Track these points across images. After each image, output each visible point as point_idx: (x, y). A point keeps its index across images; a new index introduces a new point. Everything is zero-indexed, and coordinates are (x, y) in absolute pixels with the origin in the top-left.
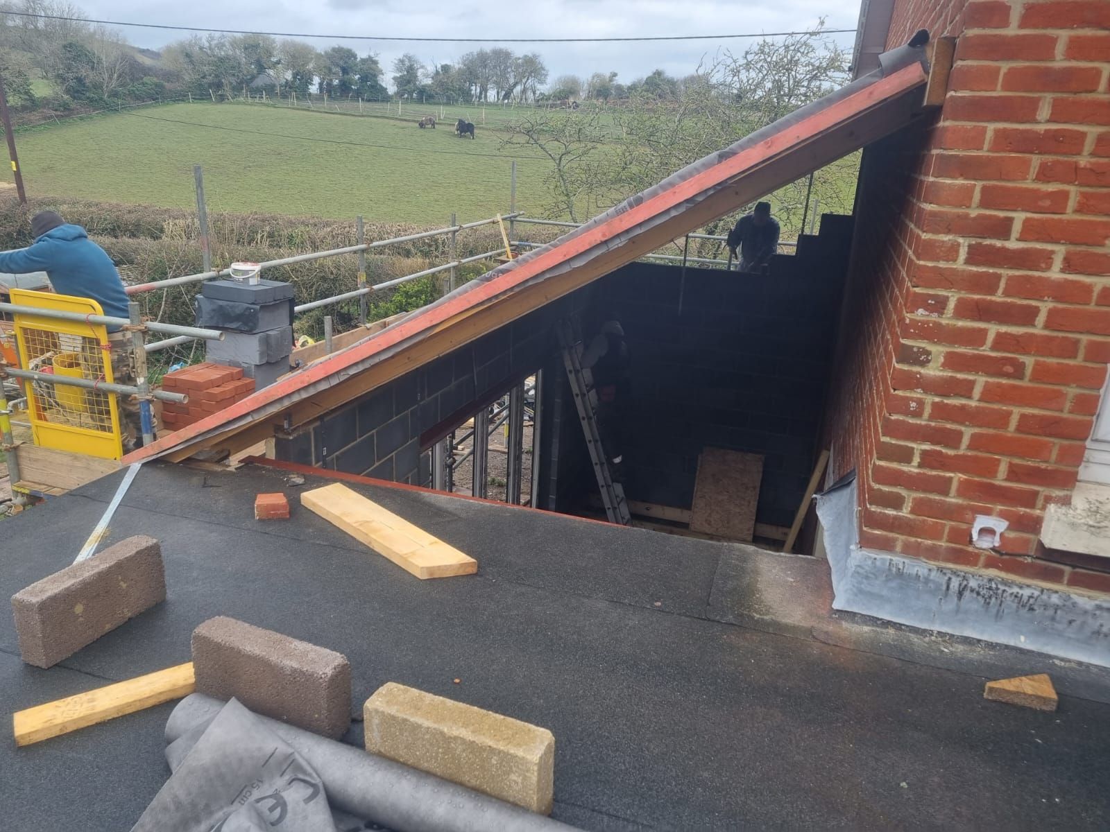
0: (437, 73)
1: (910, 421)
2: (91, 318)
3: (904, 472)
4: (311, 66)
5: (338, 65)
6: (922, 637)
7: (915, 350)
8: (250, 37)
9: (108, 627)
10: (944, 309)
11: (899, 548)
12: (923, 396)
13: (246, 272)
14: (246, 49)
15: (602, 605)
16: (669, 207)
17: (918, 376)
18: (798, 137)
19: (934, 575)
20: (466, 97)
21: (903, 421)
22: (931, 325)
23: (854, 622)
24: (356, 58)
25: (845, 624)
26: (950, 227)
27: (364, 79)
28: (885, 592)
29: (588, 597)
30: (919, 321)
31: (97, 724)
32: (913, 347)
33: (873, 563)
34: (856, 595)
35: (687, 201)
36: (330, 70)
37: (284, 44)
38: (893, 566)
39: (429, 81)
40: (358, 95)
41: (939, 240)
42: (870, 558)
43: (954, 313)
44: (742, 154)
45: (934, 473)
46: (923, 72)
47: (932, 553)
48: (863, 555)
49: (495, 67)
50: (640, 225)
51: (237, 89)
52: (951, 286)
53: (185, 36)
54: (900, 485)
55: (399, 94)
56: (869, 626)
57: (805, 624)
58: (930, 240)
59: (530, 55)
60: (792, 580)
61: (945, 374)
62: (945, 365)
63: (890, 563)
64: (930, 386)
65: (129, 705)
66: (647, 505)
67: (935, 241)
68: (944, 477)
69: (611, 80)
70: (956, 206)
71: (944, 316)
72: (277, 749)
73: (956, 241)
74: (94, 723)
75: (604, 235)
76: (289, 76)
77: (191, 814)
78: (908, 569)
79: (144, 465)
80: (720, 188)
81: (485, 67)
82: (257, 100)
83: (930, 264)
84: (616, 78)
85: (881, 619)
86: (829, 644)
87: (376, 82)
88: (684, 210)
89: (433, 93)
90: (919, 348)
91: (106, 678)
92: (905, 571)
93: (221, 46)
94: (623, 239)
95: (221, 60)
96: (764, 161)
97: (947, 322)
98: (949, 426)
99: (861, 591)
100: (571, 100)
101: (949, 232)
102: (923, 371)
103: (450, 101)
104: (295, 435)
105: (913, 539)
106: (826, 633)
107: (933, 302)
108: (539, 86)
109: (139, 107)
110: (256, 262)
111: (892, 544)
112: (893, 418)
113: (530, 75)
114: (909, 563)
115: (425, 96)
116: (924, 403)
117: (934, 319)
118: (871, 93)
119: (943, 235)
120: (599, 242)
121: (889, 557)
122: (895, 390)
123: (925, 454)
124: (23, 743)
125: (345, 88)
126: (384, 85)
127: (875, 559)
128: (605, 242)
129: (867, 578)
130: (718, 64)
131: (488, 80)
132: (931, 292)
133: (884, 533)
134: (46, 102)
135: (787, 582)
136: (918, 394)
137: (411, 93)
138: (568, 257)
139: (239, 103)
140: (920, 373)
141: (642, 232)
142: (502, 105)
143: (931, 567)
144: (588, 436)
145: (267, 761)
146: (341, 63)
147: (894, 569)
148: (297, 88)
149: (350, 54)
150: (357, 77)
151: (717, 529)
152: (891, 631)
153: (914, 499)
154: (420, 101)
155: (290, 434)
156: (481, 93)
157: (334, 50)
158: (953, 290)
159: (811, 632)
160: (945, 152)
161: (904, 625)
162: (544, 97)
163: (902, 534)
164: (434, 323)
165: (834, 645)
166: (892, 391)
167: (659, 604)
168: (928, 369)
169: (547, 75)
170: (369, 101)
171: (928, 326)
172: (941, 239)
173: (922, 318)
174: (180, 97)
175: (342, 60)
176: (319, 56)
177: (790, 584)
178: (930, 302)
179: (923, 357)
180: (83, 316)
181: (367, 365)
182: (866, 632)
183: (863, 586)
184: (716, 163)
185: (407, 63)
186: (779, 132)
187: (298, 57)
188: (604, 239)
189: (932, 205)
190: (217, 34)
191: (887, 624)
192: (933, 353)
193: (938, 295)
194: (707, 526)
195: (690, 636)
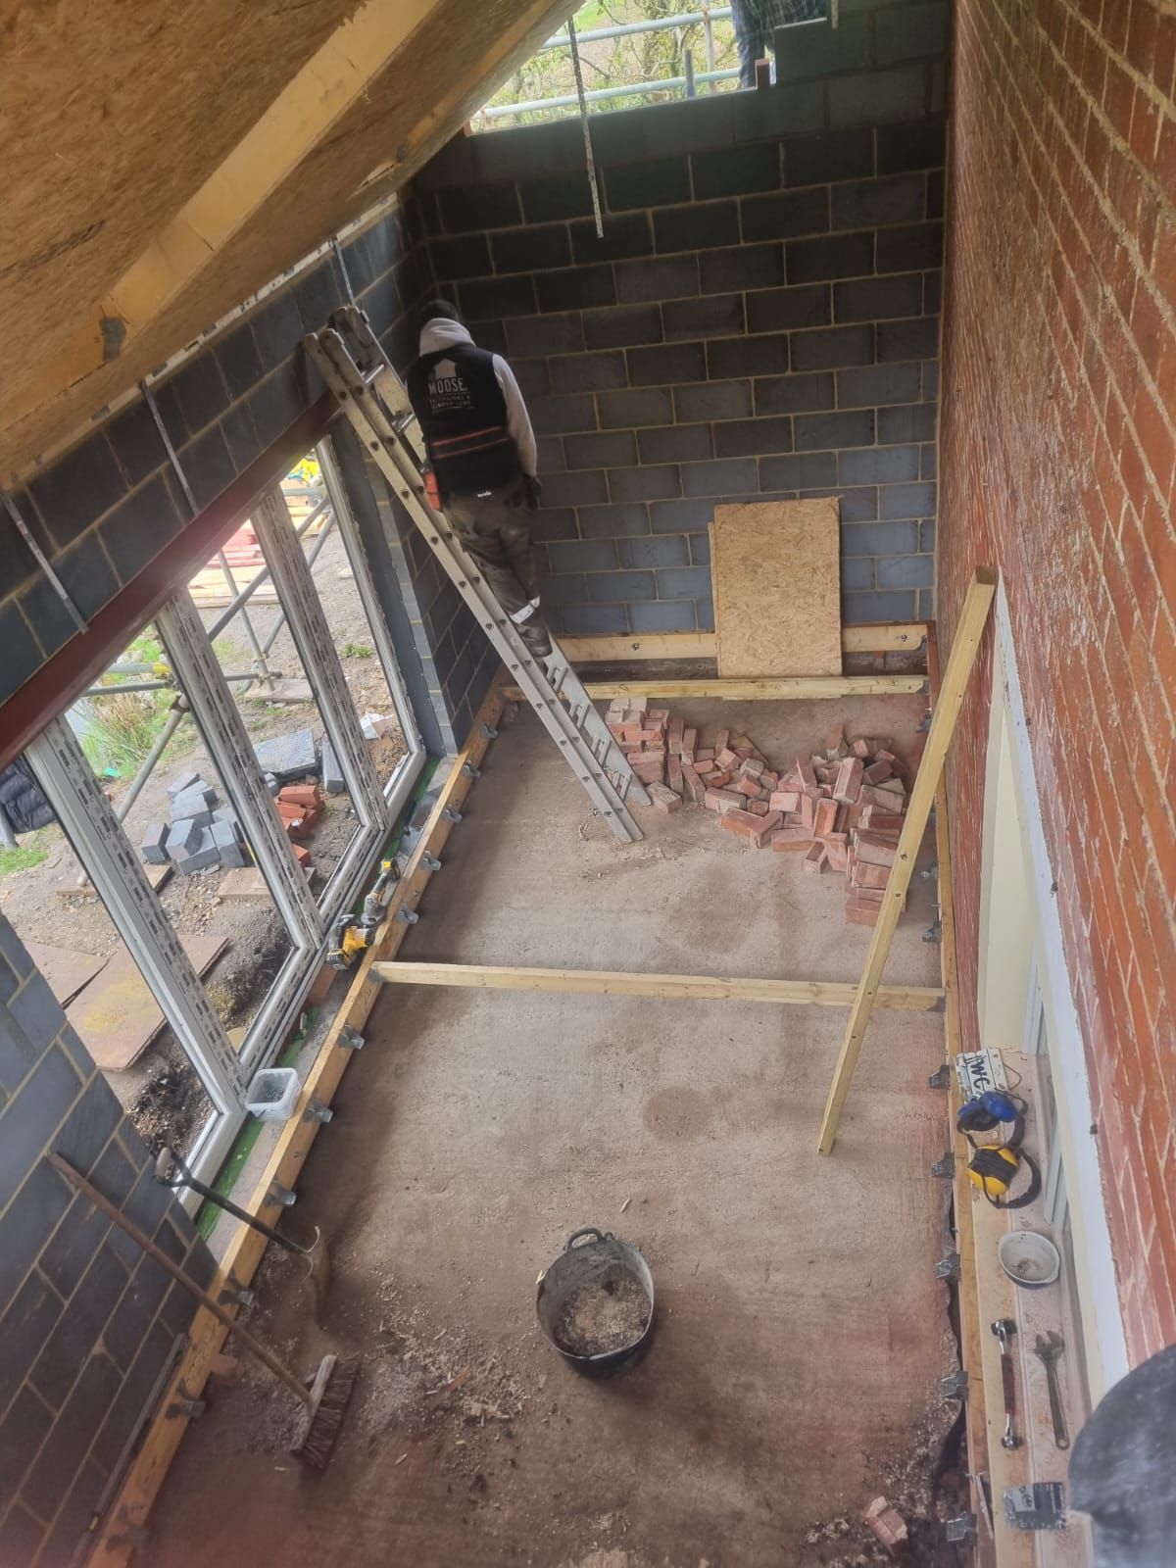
66: (631, 640)
144: (456, 575)
151: (771, 662)
194: (750, 659)
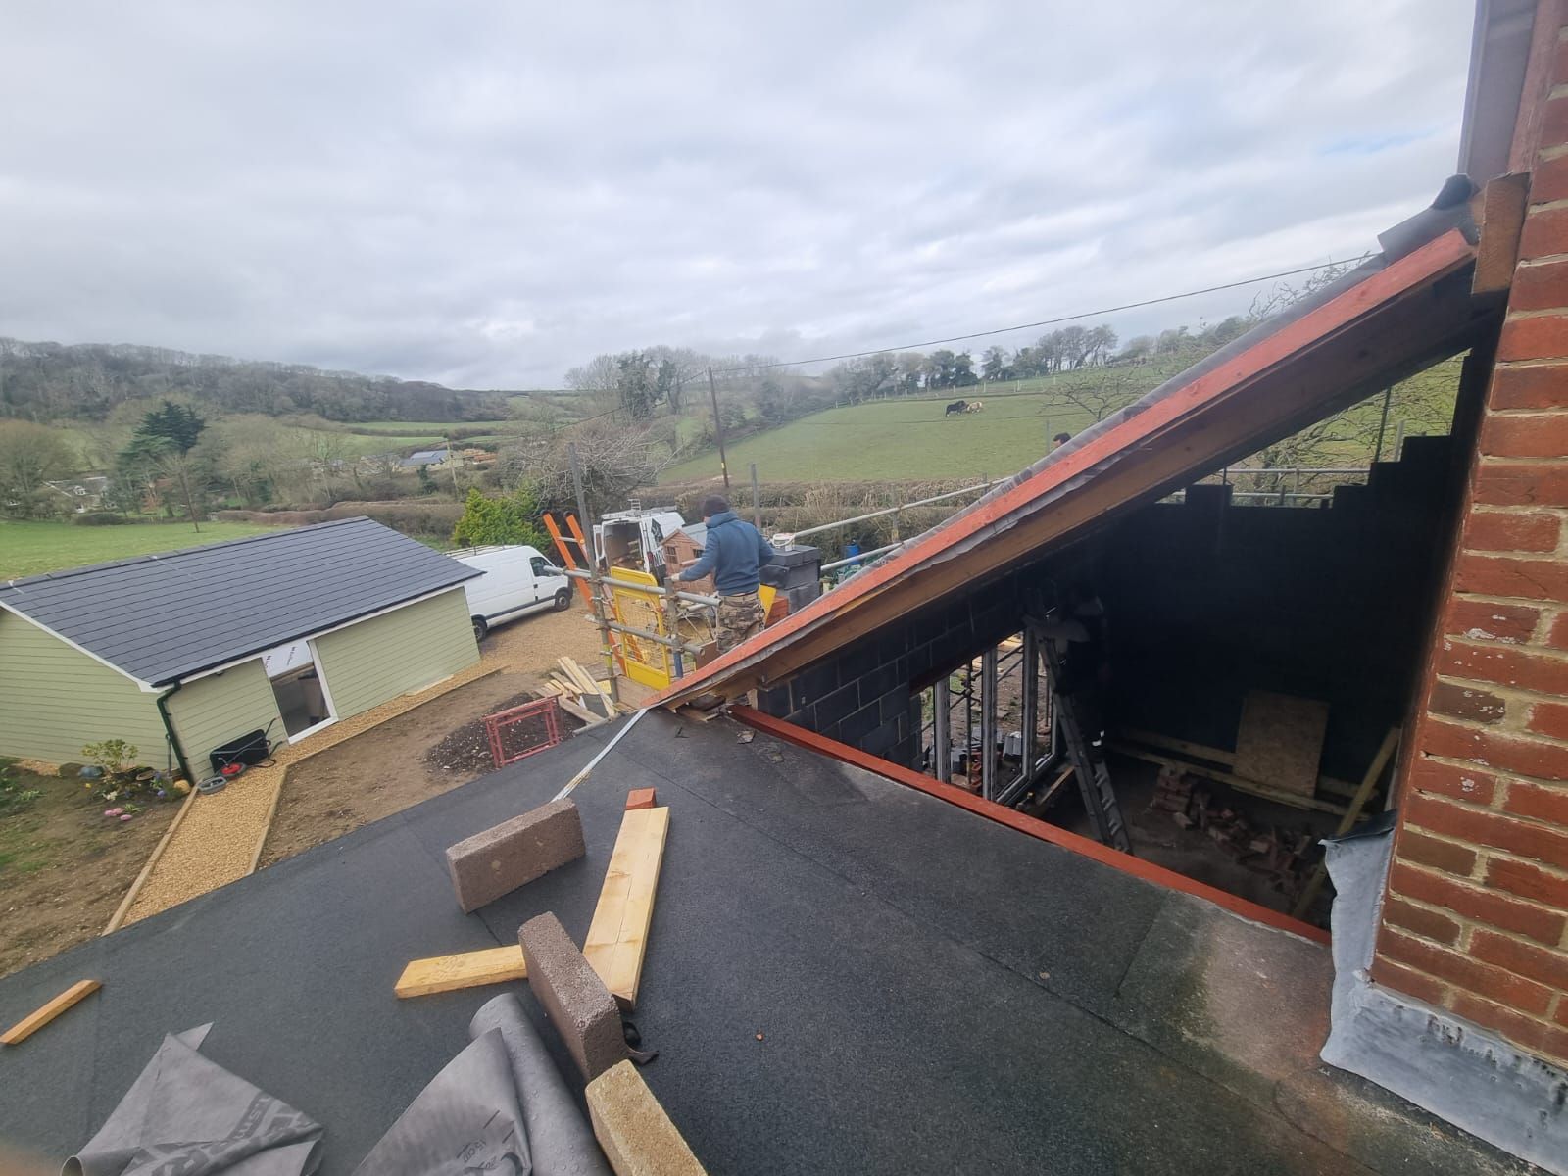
0: (1018, 355)
1: (1463, 808)
2: (649, 588)
3: (1454, 887)
4: (919, 369)
5: (939, 364)
6: (1501, 1166)
7: (1467, 694)
8: (876, 356)
9: (526, 879)
10: (1529, 631)
11: (1449, 1002)
12: (1491, 772)
13: (783, 541)
14: (875, 364)
15: (970, 958)
16: (1063, 480)
17: (1477, 738)
18: (1239, 375)
19: (1525, 1068)
20: (1043, 370)
21: (1448, 806)
22: (1500, 656)
23: (1360, 1093)
24: (952, 356)
25: (1341, 1093)
26: (1533, 492)
27: (958, 371)
28: (1420, 1064)
29: (959, 943)
30: (1474, 649)
31: (457, 989)
32: (1464, 690)
33: (1395, 1012)
34: (1365, 1052)
35: (1086, 472)
36: (933, 369)
37: (901, 355)
38: (1438, 1030)
39: (1011, 363)
40: (954, 382)
41: (1511, 515)
42: (1390, 1003)
43: (1551, 639)
44: (1156, 407)
45: (1521, 901)
46: (1465, 242)
47: (1523, 1032)
48: (1374, 995)
49: (1068, 342)
50: (1030, 503)
51: (868, 394)
52: (1544, 593)
53: (836, 363)
54: (1446, 905)
55: (986, 377)
56: (1390, 1109)
57: (1269, 1072)
58: (1489, 515)
59: (1101, 327)
60: (1265, 977)
61: (1538, 741)
62: (1535, 726)
63: (1430, 1023)
64: (1502, 757)
65: (482, 977)
67: (1501, 517)
68: (1544, 915)
69: (1181, 334)
70: (1547, 457)
71: (1529, 643)
72: (498, 1112)
73: (1550, 516)
74: (455, 988)
75: (988, 518)
76: (904, 377)
77: (419, 1157)
78: (1467, 1041)
79: (648, 711)
80: (1130, 452)
81: (1060, 344)
82: (880, 399)
83: (1493, 555)
84: (1187, 331)
85: (1415, 1105)
86: (1302, 1130)
87: (968, 371)
88: (1083, 483)
89: (1014, 371)
90: (1475, 693)
91: (495, 937)
92: (1462, 1043)
93: (858, 366)
94: (1011, 521)
95: (858, 375)
96: (1189, 413)
97: (1537, 653)
98: (1552, 830)
99: (1374, 1049)
100: (1140, 357)
101: (1532, 500)
102: (1485, 730)
103: (1029, 375)
104: (772, 688)
105: (1478, 997)
106: (1301, 1103)
107: (1504, 619)
108: (1109, 351)
109: (805, 416)
110: (792, 532)
111: (1434, 993)
112: (1424, 797)
113: (1101, 342)
114: (1470, 1033)
115: (1008, 375)
116: (1492, 784)
117: (1506, 647)
118: (1363, 293)
119: (1518, 506)
120: (983, 525)
121: (1428, 1012)
122: (1428, 754)
123: (1495, 866)
124: (402, 995)
125: (944, 379)
126: (974, 372)
127: (1401, 1007)
128: (992, 525)
129: (1384, 1031)
130: (1274, 300)
131: (1062, 353)
132: (1497, 601)
133: (1418, 972)
134: (751, 422)
135: (1256, 978)
136: (1478, 766)
137: (996, 375)
138: (952, 543)
139: (869, 403)
140: (1479, 733)
141: (1032, 511)
142: (1074, 371)
143: (1521, 1054)
145: (488, 1123)
146: (942, 362)
147: (1439, 1035)
148: (910, 386)
149: (949, 354)
150: (953, 370)
151: (1267, 777)
152: (1436, 1134)
153: (1478, 935)
154: (1003, 379)
155: (767, 688)
156: (1055, 365)
157: (937, 353)
158: (1548, 600)
159: (1274, 1095)
160: (1512, 366)
161: (1463, 1131)
162: (1115, 359)
163: (1457, 983)
164: (833, 609)
165: (1310, 1135)
166: (1423, 755)
167: (1046, 975)
168: (1499, 729)
169: (1116, 340)
170: (963, 386)
171: (1495, 657)
172: (1513, 513)
173: (1479, 645)
174: (830, 406)
175: (944, 359)
176: (926, 359)
177: (1257, 983)
178: (1495, 617)
179: (1485, 708)
180: (643, 587)
181: (786, 643)
182: (1383, 1122)
183: (1377, 1042)
184: (1122, 420)
185: (994, 353)
186: (1212, 370)
187: (911, 364)
188: (988, 522)
189: (1489, 457)
190: (856, 358)
191: (1428, 1118)
192: (1507, 704)
193: (1512, 607)
194: (1255, 772)
195: (1073, 1046)
